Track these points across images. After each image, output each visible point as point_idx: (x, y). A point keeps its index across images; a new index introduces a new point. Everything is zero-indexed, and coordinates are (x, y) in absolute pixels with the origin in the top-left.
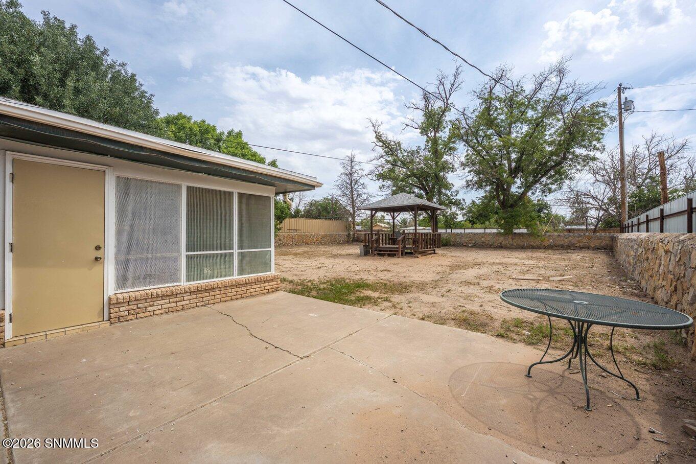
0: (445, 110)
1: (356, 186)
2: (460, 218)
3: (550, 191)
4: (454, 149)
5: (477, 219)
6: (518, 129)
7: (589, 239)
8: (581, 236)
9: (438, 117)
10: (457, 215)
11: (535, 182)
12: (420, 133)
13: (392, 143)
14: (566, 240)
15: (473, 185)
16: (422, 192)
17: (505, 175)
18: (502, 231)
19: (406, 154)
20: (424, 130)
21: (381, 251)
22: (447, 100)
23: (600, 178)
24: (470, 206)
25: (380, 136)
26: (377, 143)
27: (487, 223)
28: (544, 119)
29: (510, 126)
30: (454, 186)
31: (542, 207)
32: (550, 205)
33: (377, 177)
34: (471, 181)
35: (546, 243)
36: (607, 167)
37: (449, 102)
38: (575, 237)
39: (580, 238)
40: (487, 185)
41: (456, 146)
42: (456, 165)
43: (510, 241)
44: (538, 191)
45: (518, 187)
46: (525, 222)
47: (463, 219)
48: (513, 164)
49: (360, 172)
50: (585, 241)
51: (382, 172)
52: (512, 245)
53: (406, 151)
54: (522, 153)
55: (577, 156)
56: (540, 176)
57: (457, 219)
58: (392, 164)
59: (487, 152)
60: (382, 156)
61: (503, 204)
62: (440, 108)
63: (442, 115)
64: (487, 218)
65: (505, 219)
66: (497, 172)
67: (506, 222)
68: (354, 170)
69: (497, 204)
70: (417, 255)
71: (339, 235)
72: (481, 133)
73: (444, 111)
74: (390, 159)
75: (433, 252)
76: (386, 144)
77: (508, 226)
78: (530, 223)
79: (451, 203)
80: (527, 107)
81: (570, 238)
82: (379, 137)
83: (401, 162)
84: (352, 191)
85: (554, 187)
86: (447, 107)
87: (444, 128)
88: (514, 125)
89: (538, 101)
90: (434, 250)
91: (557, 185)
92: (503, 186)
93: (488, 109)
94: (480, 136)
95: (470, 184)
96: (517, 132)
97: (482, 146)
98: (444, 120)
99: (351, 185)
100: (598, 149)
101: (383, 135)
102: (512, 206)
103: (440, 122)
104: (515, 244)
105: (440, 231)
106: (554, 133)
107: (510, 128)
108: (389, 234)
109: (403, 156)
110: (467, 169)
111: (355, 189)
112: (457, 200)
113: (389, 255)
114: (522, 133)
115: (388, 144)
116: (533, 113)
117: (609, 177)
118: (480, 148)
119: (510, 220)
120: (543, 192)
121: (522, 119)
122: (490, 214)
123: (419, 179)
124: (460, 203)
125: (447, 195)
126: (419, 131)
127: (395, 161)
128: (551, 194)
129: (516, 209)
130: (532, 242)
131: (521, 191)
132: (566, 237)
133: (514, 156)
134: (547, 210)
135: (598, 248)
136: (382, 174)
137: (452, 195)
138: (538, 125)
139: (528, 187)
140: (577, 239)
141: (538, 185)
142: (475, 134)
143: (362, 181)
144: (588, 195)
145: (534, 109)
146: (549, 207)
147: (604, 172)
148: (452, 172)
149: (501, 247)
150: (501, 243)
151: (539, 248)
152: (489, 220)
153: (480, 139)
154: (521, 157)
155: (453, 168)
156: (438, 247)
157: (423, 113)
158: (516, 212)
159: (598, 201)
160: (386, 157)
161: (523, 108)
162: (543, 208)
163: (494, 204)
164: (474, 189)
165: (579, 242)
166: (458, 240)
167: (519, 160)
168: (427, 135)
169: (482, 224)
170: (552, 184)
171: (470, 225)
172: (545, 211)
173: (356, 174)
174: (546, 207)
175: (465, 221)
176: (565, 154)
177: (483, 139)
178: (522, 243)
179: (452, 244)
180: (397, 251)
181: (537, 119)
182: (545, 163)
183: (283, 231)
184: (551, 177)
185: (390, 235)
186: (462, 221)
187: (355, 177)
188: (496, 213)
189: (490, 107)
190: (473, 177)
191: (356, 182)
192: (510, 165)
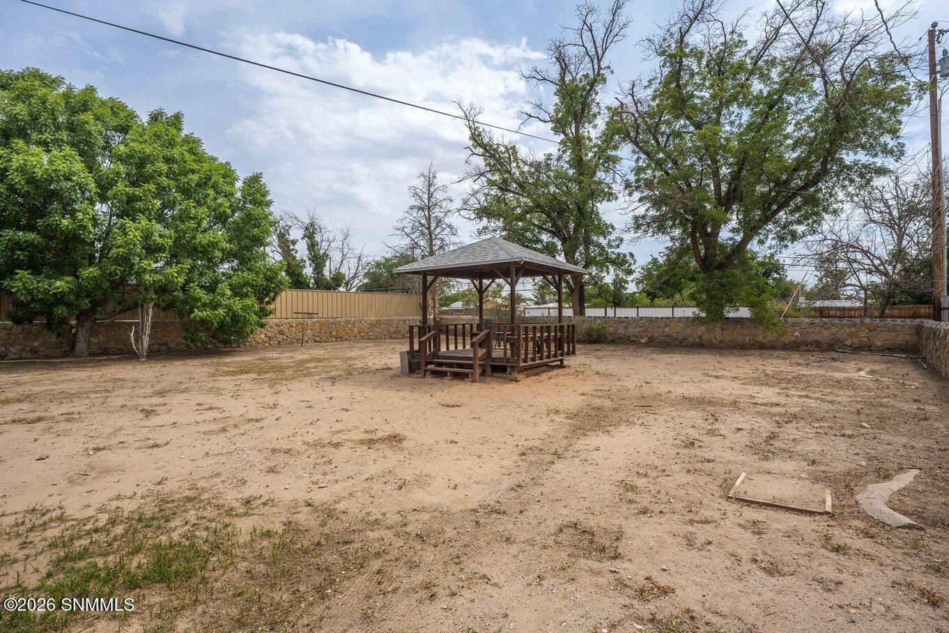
0: (595, 80)
1: (438, 230)
2: (631, 288)
3: (794, 237)
4: (615, 160)
5: (661, 289)
6: (733, 118)
7: (870, 331)
8: (855, 325)
9: (581, 96)
10: (627, 282)
11: (766, 219)
12: (552, 129)
13: (503, 149)
14: (826, 333)
15: (648, 225)
16: (556, 240)
17: (708, 206)
18: (704, 315)
19: (526, 168)
20: (559, 125)
21: (441, 365)
22: (599, 61)
23: (876, 216)
24: (650, 266)
25: (479, 135)
26: (473, 149)
27: (677, 296)
28: (785, 96)
29: (718, 111)
30: (614, 229)
31: (772, 267)
32: (784, 265)
33: (478, 214)
34: (644, 217)
35: (787, 339)
36: (888, 196)
37: (603, 65)
38: (843, 326)
39: (853, 329)
40: (674, 226)
41: (618, 153)
42: (618, 188)
43: (717, 334)
44: (771, 236)
45: (733, 230)
46: (747, 298)
47: (637, 291)
48: (724, 187)
49: (444, 204)
50: (864, 334)
51: (486, 204)
52: (721, 341)
53: (525, 163)
54: (741, 164)
55: (849, 168)
56: (775, 207)
57: (626, 289)
58: (500, 188)
59: (675, 163)
60: (482, 174)
61: (705, 264)
62: (586, 76)
63: (590, 90)
64: (677, 287)
65: (708, 292)
66: (692, 199)
67: (711, 297)
68: (433, 200)
69: (693, 263)
70: (515, 375)
71: (405, 321)
72: (663, 128)
73: (592, 84)
74: (496, 177)
75: (559, 363)
76: (489, 151)
77: (714, 304)
78: (757, 299)
79: (606, 261)
80: (752, 73)
81: (834, 329)
82: (476, 137)
83: (518, 184)
84: (431, 240)
85: (800, 229)
86: (598, 74)
87: (595, 116)
88: (725, 111)
89: (772, 63)
90: (561, 361)
91: (808, 224)
92: (704, 226)
93: (675, 75)
94: (663, 134)
95: (641, 222)
96: (732, 123)
97: (664, 152)
98: (593, 100)
99: (429, 228)
100: (891, 152)
101: (483, 134)
102: (721, 266)
103: (585, 105)
104: (727, 339)
105: (590, 312)
106: (804, 121)
107: (719, 114)
108: (471, 325)
109: (522, 173)
110: (637, 195)
111: (436, 235)
112: (619, 254)
113: (457, 376)
114: (740, 125)
115: (495, 150)
116: (761, 86)
117: (891, 214)
118: (661, 155)
119: (719, 295)
120: (782, 239)
121: (741, 95)
122: (683, 280)
123: (549, 216)
124: (624, 262)
125: (599, 245)
126: (550, 125)
127: (505, 181)
128: (795, 243)
129: (729, 271)
130: (760, 335)
131: (739, 238)
132: (825, 327)
133: (724, 171)
134: (779, 274)
135: (889, 350)
136: (485, 207)
137: (611, 246)
138: (772, 107)
139: (751, 229)
140: (848, 330)
141: (770, 226)
142: (654, 131)
143: (447, 220)
144: (854, 247)
145: (764, 78)
146: (783, 268)
147: (882, 205)
148: (609, 200)
149: (700, 346)
150: (700, 338)
151: (773, 347)
152: (680, 292)
153: (662, 140)
154: (740, 170)
155: (611, 194)
156: (568, 354)
157: (554, 88)
158: (729, 277)
159: (871, 257)
160: (489, 176)
161: (742, 77)
162: (771, 271)
163: (687, 264)
164: (650, 234)
165: (851, 335)
166: (622, 331)
167: (736, 176)
168: (564, 132)
169: (668, 298)
170: (799, 222)
171: (648, 301)
172: (776, 275)
173: (437, 209)
174: (777, 268)
175: (640, 293)
176: (824, 164)
177: (667, 140)
178: (740, 339)
179: (610, 338)
180: (471, 366)
181: (770, 95)
182: (787, 182)
183: (278, 316)
184: (798, 209)
185: (475, 326)
186: (635, 293)
187: (437, 212)
188: (693, 279)
189: (679, 71)
190: (647, 210)
191: (439, 222)
192: (718, 187)
